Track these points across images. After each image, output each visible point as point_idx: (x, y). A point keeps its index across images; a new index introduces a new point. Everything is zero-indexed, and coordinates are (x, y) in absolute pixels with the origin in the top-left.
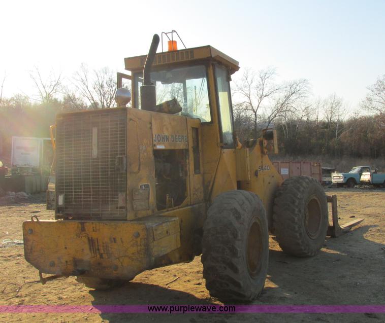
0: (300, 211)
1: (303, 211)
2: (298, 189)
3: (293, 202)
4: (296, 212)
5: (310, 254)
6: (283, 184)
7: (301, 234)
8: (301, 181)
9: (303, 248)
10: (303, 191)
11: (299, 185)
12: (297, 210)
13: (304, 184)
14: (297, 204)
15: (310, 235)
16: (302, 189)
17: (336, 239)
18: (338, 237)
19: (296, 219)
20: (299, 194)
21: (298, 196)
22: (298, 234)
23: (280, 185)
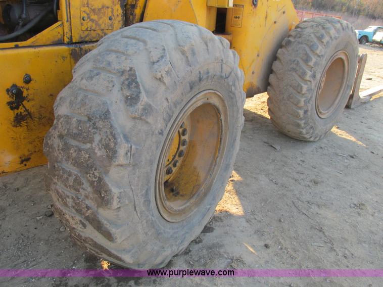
0: (314, 76)
1: (318, 76)
2: (320, 39)
3: (307, 60)
4: (308, 78)
5: (312, 139)
6: (297, 27)
7: (306, 112)
8: (328, 25)
9: (304, 131)
10: (328, 42)
11: (323, 31)
12: (309, 73)
13: (333, 32)
14: (311, 64)
15: (321, 113)
16: (326, 39)
17: (351, 111)
18: (353, 109)
19: (305, 88)
20: (320, 47)
21: (318, 52)
22: (301, 112)
23: (293, 28)
